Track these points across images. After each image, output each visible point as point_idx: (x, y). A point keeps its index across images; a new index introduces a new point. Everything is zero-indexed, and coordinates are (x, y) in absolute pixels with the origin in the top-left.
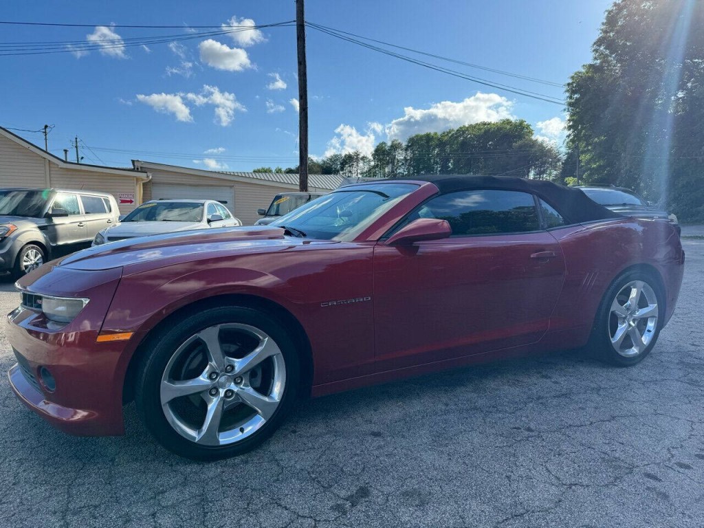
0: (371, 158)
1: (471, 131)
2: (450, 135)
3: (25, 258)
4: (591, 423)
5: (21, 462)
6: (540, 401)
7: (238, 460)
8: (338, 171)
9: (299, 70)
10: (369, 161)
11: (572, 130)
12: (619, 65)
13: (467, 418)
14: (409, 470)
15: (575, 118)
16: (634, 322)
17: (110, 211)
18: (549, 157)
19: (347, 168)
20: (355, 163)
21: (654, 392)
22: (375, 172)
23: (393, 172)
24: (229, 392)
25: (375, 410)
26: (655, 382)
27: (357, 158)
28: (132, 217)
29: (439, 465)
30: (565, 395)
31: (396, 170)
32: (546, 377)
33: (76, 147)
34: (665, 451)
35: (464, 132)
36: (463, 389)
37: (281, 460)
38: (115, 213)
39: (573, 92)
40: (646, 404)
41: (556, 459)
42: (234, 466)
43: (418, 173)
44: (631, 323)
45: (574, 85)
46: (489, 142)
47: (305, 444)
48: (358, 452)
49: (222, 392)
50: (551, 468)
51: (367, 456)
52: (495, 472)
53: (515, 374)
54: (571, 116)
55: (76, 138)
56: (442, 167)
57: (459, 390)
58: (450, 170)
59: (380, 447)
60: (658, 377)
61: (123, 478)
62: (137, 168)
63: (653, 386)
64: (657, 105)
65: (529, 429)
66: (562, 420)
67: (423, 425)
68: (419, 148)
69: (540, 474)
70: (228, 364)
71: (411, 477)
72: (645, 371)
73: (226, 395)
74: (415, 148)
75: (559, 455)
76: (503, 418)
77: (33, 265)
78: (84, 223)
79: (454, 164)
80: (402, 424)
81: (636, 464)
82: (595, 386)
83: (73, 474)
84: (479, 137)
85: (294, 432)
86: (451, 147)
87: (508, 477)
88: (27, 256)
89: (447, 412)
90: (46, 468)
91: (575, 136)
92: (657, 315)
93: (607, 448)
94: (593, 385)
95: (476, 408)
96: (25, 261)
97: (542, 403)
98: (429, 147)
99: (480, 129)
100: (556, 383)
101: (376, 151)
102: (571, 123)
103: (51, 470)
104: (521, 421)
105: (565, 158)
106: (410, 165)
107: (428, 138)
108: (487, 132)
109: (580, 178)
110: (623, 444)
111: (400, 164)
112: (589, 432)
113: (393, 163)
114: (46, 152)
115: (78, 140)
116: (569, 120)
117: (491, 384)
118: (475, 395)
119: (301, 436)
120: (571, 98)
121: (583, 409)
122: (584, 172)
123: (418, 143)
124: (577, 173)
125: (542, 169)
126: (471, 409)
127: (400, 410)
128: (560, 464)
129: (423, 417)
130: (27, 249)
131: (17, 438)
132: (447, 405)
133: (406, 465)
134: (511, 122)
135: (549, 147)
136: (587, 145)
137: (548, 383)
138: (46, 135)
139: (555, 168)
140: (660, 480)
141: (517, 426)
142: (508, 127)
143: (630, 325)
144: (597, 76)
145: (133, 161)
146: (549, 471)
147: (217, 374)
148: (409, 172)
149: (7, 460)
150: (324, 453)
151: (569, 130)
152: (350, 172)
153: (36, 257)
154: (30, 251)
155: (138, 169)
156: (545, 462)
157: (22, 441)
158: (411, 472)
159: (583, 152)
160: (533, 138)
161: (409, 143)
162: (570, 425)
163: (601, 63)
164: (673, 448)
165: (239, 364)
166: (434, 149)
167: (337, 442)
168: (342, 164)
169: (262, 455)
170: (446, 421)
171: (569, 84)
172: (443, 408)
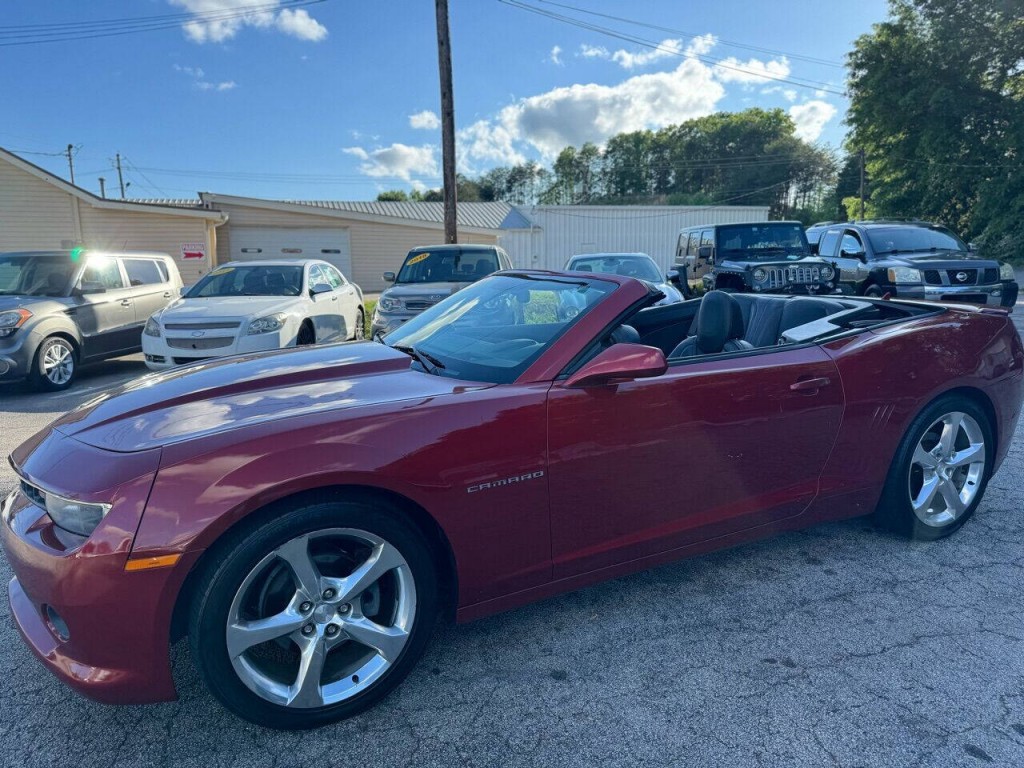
0: (552, 171)
1: (701, 127)
2: (670, 133)
3: (46, 358)
4: (884, 650)
5: (35, 731)
6: (805, 608)
7: (352, 724)
8: (503, 193)
9: (440, 54)
10: (550, 176)
11: (854, 125)
12: (929, 22)
13: (695, 642)
14: (608, 743)
15: (858, 107)
16: (947, 474)
17: (168, 279)
18: (819, 165)
19: (516, 188)
20: (528, 181)
21: (979, 589)
22: (559, 193)
23: (584, 193)
24: (331, 629)
25: (558, 630)
26: (979, 568)
27: (531, 173)
28: (201, 289)
29: (654, 734)
30: (843, 596)
31: (590, 188)
32: (814, 561)
33: (119, 168)
34: (996, 702)
35: (691, 129)
36: (690, 587)
37: (417, 725)
38: (174, 283)
39: (859, 66)
40: (966, 612)
41: (829, 720)
42: (348, 735)
43: (623, 191)
44: (944, 475)
45: (860, 55)
46: (730, 142)
47: (452, 695)
48: (531, 710)
49: (320, 628)
50: (822, 737)
51: (546, 717)
52: (737, 746)
53: (767, 557)
54: (855, 104)
55: (118, 155)
56: (659, 182)
57: (684, 588)
58: (671, 188)
59: (564, 700)
60: (986, 559)
61: (183, 760)
62: (207, 204)
63: (977, 577)
64: (984, 83)
65: (789, 663)
66: (839, 645)
67: (630, 656)
68: (623, 154)
69: (807, 748)
70: (327, 586)
71: (610, 756)
72: (965, 549)
73: (327, 633)
74: (618, 154)
75: (834, 711)
76: (750, 642)
77: (58, 366)
78: (129, 301)
79: (676, 178)
80: (596, 655)
81: (952, 729)
82: (889, 577)
83: (110, 754)
84: (712, 137)
85: (437, 672)
86: (672, 152)
87: (758, 755)
88: (49, 355)
89: (665, 632)
90: (71, 742)
91: (858, 135)
92: (983, 459)
93: (907, 698)
94: (887, 577)
95: (709, 624)
96: (47, 362)
97: (808, 612)
98: (638, 153)
99: (715, 124)
100: (829, 572)
101: (560, 160)
102: (853, 115)
103: (78, 746)
104: (777, 646)
105: (843, 165)
106: (610, 181)
107: (638, 138)
108: (725, 128)
109: (866, 198)
110: (932, 689)
111: (596, 179)
112: (880, 667)
113: (585, 178)
114: (72, 185)
115: (121, 157)
116: (851, 111)
117: (732, 575)
118: (708, 599)
119: (446, 680)
120: (854, 75)
121: (871, 622)
122: (872, 189)
123: (622, 147)
124: (860, 191)
125: (808, 184)
126: (703, 625)
127: (595, 628)
128: (836, 729)
129: (629, 641)
130: (50, 345)
131: (30, 687)
132: (665, 618)
133: (604, 734)
134: (761, 113)
135: (819, 150)
136: (878, 147)
137: (818, 573)
138: (70, 159)
139: (827, 181)
140: (989, 759)
141: (770, 656)
142: (758, 119)
143: (941, 478)
144: (894, 41)
145: (200, 194)
146: (819, 743)
147: (312, 605)
148: (609, 191)
149: (16, 727)
150: (479, 713)
151: (850, 125)
152: (522, 194)
153: (62, 354)
154: (52, 347)
155: (207, 206)
156: (814, 726)
157: (38, 692)
158: (611, 747)
159: (871, 158)
160: (795, 135)
161: (609, 147)
162: (852, 654)
163: (902, 20)
164: (1008, 696)
165: (345, 586)
166: (646, 155)
167: (499, 691)
168: (509, 182)
169: (388, 714)
170: (664, 650)
171: (851, 54)
172: (660, 623)
